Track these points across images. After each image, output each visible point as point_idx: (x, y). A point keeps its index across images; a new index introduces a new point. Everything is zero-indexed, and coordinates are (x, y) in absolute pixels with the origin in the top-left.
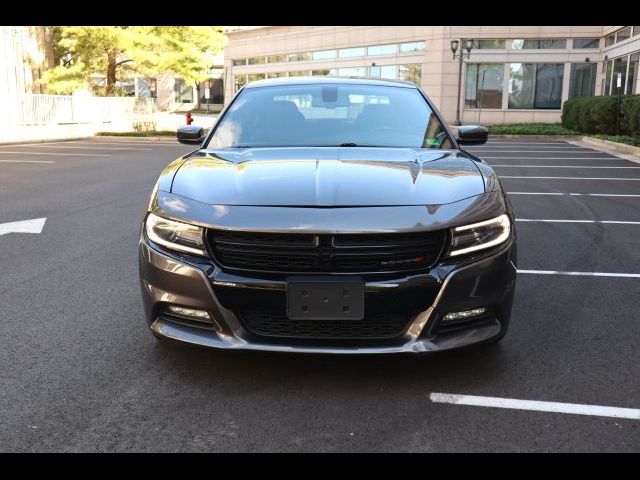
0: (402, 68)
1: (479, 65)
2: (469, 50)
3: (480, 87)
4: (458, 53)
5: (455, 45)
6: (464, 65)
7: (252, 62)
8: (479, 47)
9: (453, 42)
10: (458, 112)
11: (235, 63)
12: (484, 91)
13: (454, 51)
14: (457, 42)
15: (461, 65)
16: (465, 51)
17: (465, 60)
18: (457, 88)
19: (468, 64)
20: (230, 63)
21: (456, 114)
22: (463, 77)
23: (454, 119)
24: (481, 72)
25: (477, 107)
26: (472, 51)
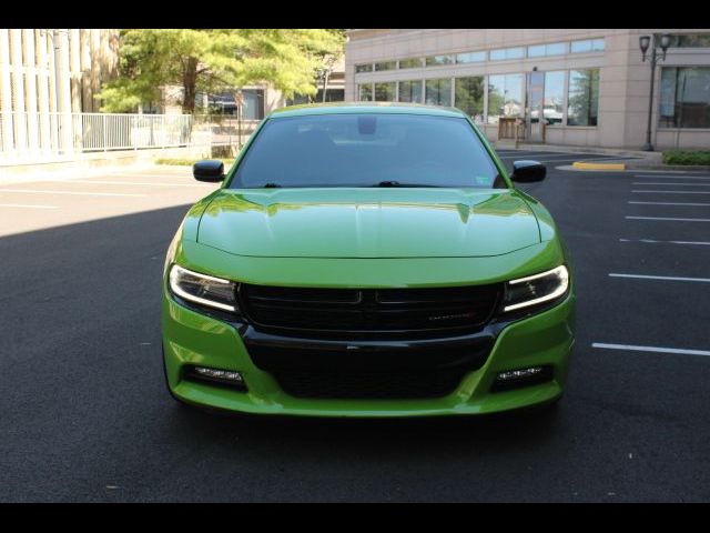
0: (575, 74)
1: (679, 69)
2: (665, 48)
3: (679, 100)
4: (649, 52)
5: (644, 42)
6: (657, 69)
7: (379, 67)
8: (679, 45)
9: (642, 38)
10: (649, 133)
11: (359, 69)
12: (685, 104)
13: (644, 50)
14: (648, 38)
15: (653, 69)
16: (659, 51)
17: (660, 62)
18: (648, 100)
19: (664, 69)
20: (353, 70)
21: (645, 135)
22: (656, 85)
23: (644, 142)
24: (681, 79)
25: (675, 125)
26: (669, 51)
